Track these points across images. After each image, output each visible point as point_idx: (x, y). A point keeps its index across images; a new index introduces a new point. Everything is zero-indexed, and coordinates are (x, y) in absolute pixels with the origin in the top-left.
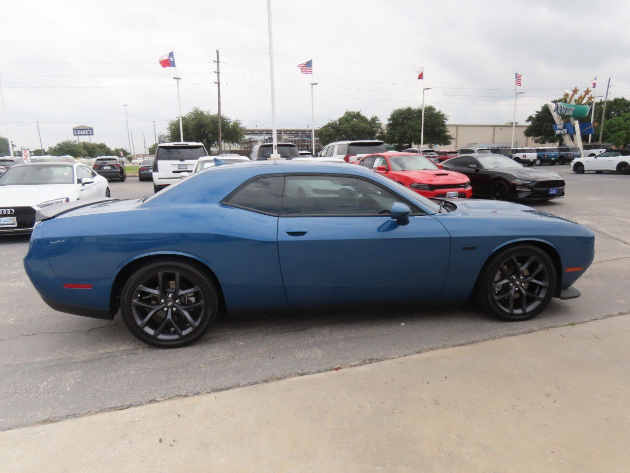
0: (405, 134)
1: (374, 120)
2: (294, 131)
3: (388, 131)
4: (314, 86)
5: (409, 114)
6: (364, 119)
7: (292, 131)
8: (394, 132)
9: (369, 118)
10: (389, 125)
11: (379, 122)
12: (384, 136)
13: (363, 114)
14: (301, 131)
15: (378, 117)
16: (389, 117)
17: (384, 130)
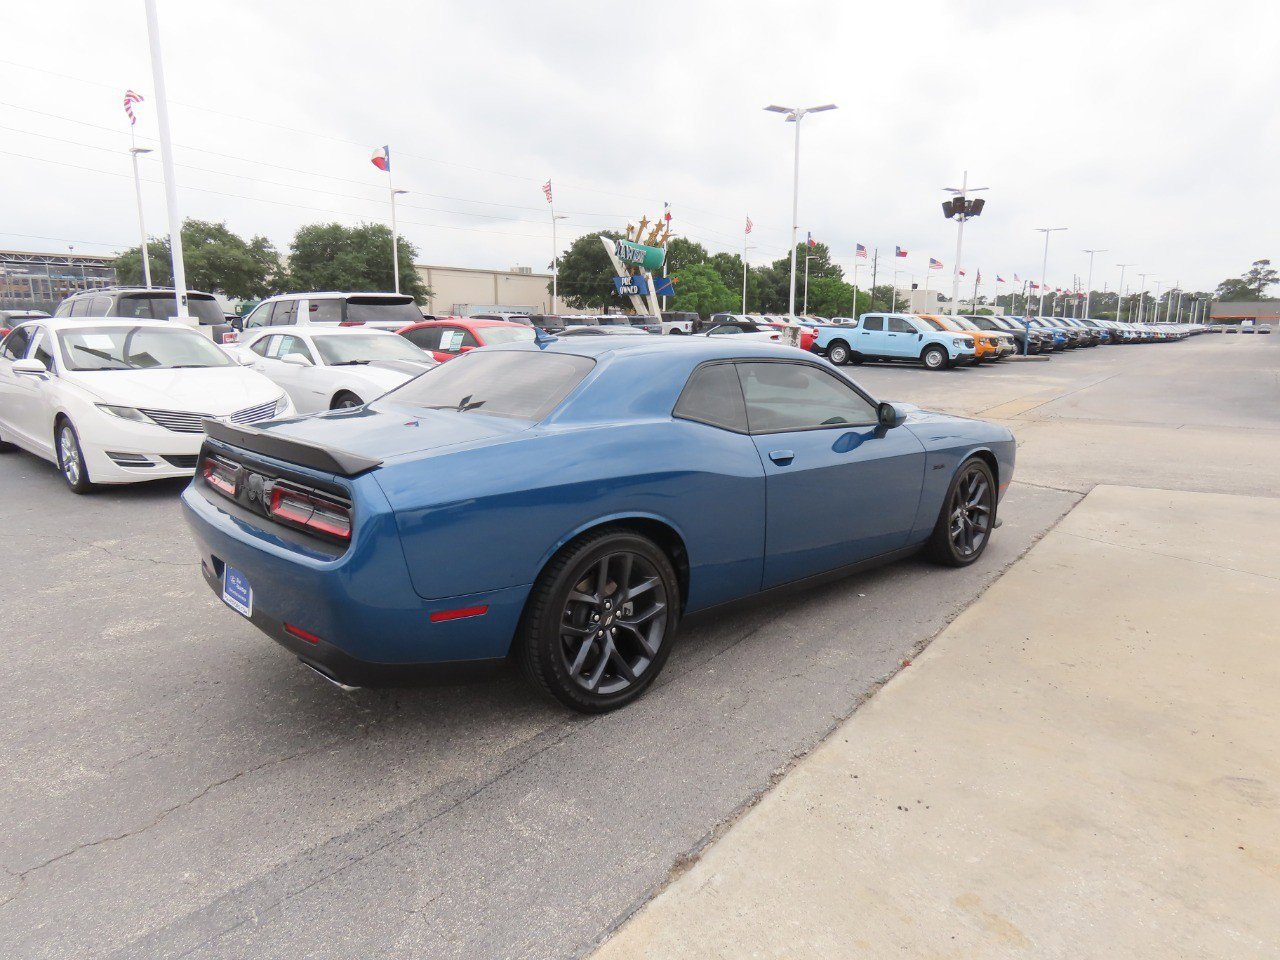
0: (334, 279)
1: (260, 245)
2: (29, 257)
3: (293, 271)
4: (139, 154)
5: (336, 239)
6: (236, 243)
7: (23, 256)
8: (307, 274)
9: (248, 240)
10: (293, 259)
11: (273, 250)
12: (287, 282)
13: (231, 229)
14: (50, 258)
15: (269, 239)
16: (293, 240)
17: (284, 269)
